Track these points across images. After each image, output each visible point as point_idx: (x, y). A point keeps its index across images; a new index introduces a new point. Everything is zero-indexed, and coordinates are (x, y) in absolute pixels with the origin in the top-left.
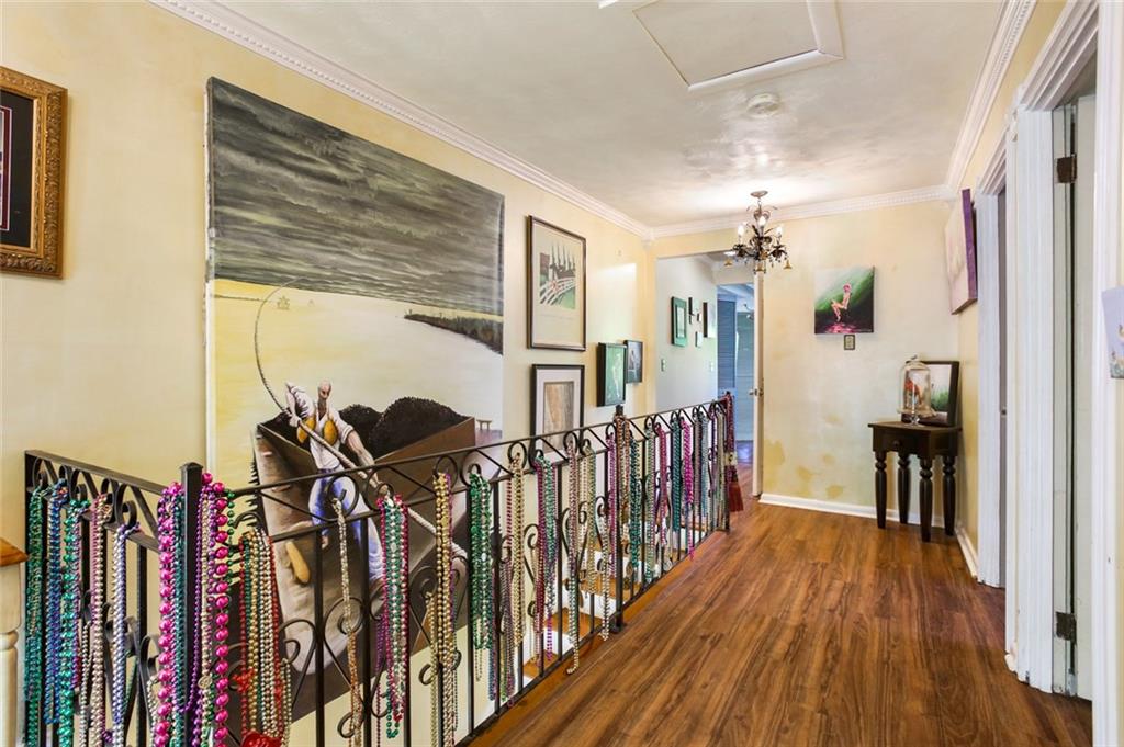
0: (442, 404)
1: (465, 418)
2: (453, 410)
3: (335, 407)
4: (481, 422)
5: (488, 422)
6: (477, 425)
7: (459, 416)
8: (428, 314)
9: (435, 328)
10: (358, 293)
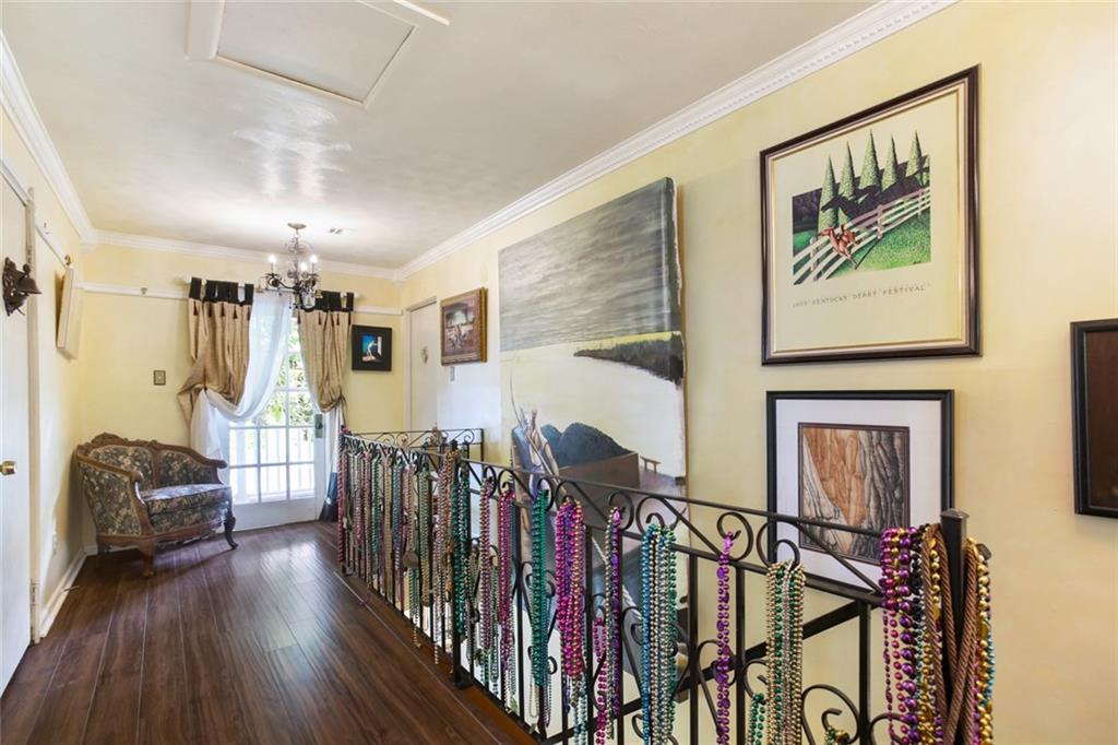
0: (604, 432)
1: (627, 452)
2: (614, 440)
3: (540, 423)
4: (646, 461)
5: (655, 463)
6: (641, 463)
7: (620, 447)
8: (591, 349)
9: (596, 360)
10: (549, 344)
